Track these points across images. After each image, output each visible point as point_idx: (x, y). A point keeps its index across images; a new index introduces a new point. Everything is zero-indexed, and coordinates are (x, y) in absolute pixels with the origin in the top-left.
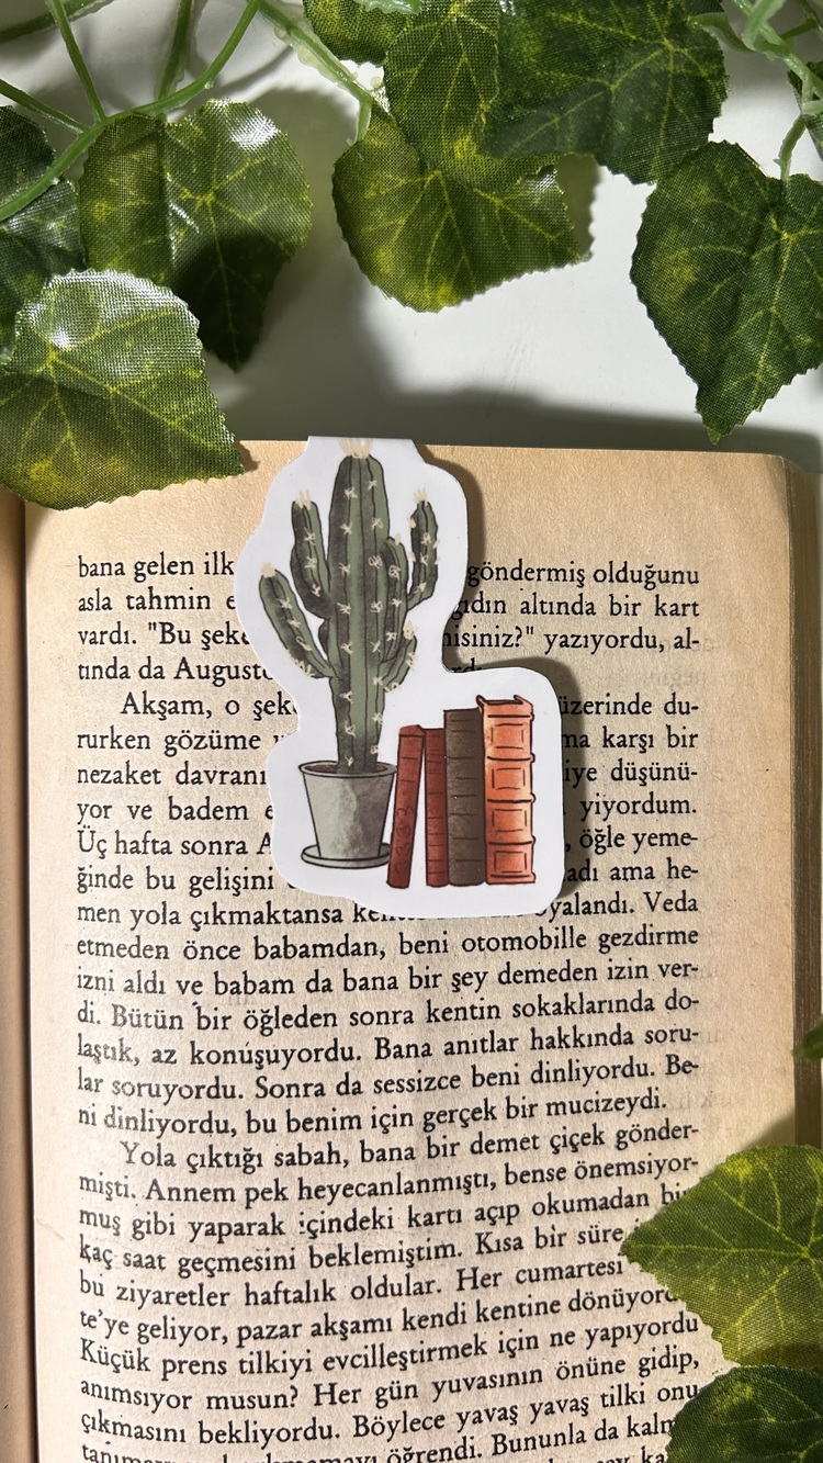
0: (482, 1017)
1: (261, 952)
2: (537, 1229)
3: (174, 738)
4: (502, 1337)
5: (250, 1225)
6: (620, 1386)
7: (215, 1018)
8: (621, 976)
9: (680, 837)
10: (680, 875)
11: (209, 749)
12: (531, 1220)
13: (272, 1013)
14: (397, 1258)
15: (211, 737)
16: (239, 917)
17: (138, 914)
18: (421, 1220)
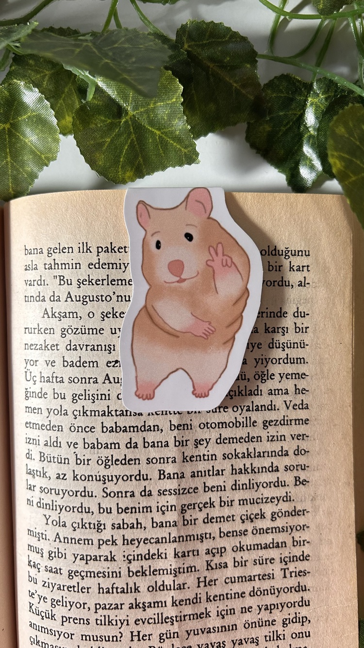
0: (208, 460)
1: (105, 429)
2: (234, 558)
3: (65, 329)
4: (218, 609)
5: (100, 556)
6: (273, 632)
7: (84, 460)
8: (273, 440)
9: (300, 374)
10: (300, 392)
11: (80, 334)
12: (232, 554)
13: (110, 458)
14: (169, 573)
15: (81, 329)
16: (94, 413)
17: (50, 410)
18: (180, 555)
